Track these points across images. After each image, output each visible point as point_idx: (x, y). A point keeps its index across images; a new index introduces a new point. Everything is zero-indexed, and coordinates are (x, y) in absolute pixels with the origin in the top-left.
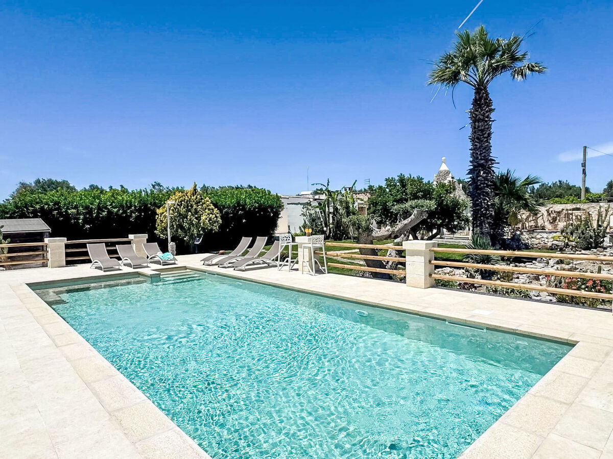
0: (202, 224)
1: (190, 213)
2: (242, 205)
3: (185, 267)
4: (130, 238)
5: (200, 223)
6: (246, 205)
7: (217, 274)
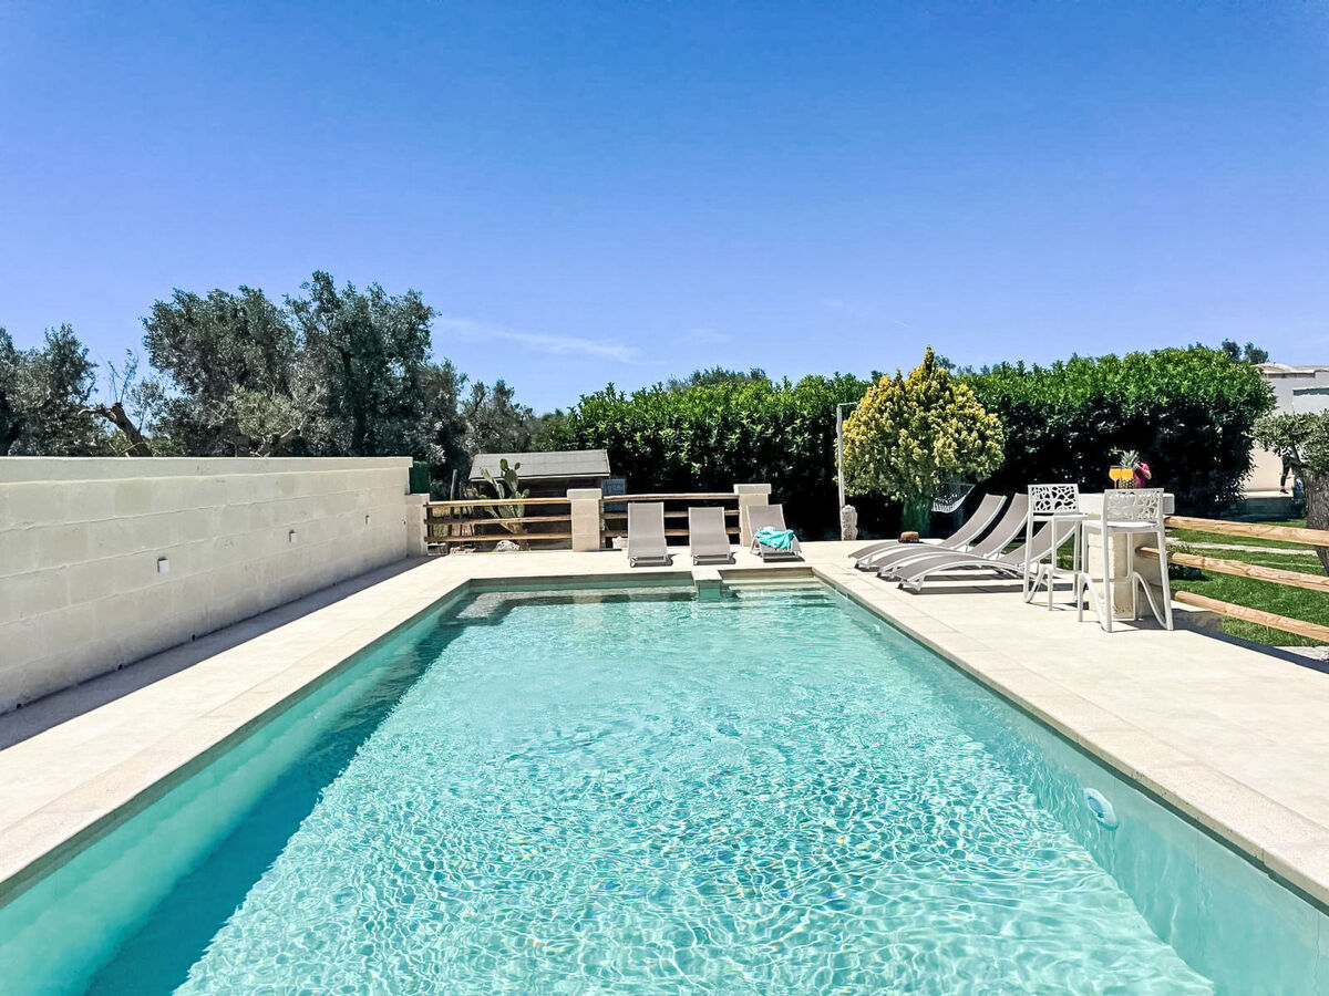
0: (937, 461)
1: (903, 432)
2: (1109, 405)
3: (810, 568)
4: (736, 492)
5: (934, 458)
6: (1125, 402)
7: (850, 597)
